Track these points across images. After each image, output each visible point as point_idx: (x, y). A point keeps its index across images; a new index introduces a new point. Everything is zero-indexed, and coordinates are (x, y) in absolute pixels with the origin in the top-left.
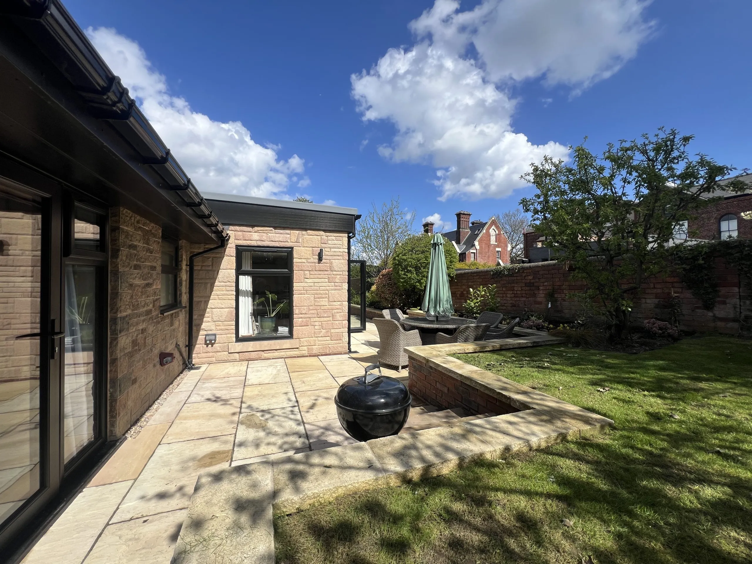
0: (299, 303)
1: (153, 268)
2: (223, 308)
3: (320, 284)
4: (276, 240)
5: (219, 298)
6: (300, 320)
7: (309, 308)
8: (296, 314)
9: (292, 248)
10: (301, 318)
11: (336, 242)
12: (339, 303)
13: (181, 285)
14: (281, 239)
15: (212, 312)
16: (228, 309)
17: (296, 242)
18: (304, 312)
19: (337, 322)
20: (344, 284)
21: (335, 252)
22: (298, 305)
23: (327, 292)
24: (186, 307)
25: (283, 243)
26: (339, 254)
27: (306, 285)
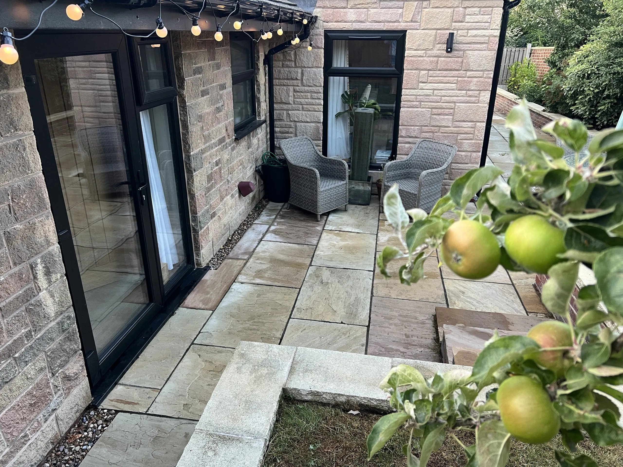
0: (408, 122)
1: (223, 87)
2: (308, 122)
3: (443, 93)
4: (382, 19)
5: (303, 108)
6: (407, 145)
7: (421, 129)
8: (402, 137)
9: (404, 32)
10: (409, 143)
11: (479, 18)
12: (470, 124)
13: (259, 93)
14: (388, 18)
15: (296, 126)
16: (314, 124)
17: (412, 21)
18: (413, 134)
19: (463, 153)
20: (482, 93)
21: (475, 36)
22: (406, 124)
23: (452, 105)
24: (265, 121)
25: (391, 24)
26: (482, 39)
27: (420, 92)
